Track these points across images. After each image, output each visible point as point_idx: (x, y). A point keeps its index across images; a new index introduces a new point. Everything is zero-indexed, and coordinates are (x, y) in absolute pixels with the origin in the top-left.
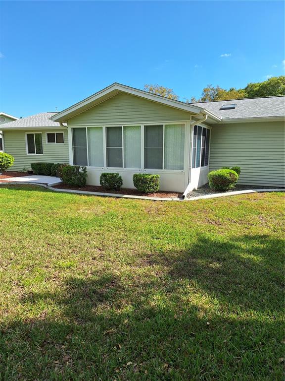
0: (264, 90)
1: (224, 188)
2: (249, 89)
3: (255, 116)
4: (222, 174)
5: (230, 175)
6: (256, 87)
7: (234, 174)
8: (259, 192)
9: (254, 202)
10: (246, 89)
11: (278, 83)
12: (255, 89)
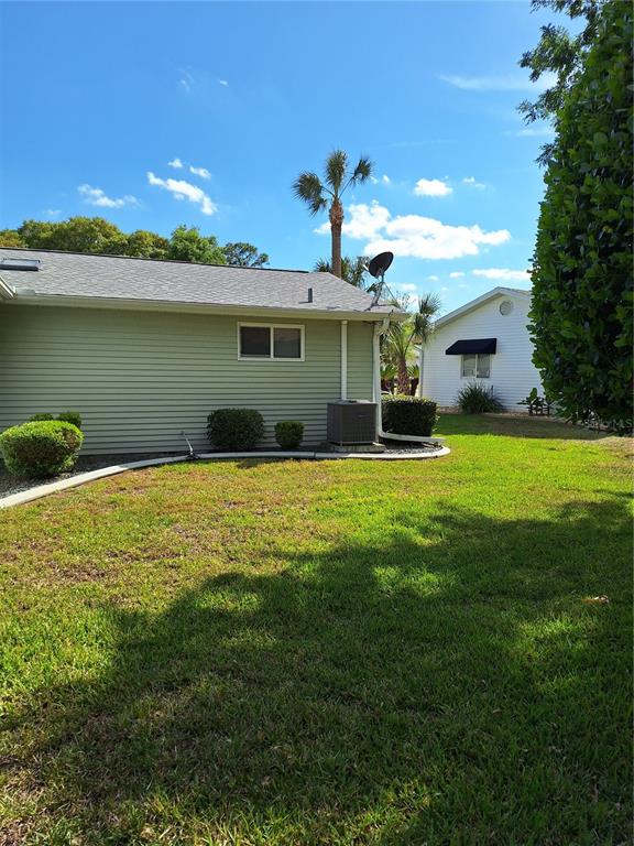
0: (63, 240)
1: (50, 471)
2: (28, 233)
3: (82, 293)
4: (42, 434)
5: (65, 435)
6: (44, 231)
7: (73, 432)
8: (135, 469)
9: (138, 496)
10: (21, 231)
11: (93, 230)
12: (43, 235)
